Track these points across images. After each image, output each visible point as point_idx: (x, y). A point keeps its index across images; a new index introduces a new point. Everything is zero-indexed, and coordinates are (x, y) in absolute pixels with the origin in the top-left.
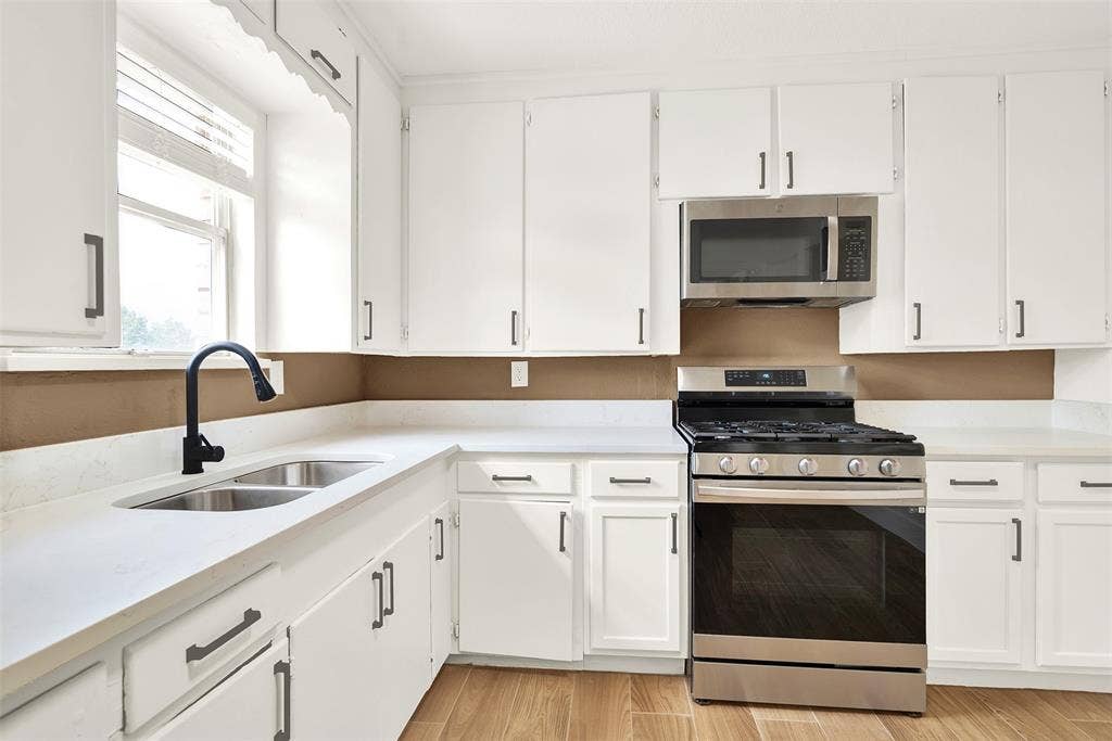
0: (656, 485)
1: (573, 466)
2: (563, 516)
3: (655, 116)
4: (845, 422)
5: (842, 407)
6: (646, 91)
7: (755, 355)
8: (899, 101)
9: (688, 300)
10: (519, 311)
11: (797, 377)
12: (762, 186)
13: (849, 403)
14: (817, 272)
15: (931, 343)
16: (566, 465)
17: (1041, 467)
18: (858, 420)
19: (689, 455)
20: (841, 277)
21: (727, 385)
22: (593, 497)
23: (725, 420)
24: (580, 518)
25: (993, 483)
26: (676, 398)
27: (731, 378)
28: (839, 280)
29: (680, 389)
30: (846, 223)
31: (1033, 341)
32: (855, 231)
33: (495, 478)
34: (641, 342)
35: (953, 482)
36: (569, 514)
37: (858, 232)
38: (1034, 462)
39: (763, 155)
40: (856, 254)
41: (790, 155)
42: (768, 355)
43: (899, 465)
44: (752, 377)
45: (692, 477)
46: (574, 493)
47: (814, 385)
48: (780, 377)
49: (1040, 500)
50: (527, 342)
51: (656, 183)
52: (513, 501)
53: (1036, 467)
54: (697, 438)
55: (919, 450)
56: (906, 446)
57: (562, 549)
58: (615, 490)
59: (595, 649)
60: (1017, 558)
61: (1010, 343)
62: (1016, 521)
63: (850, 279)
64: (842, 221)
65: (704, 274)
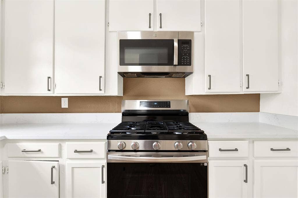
0: (95, 153)
1: (60, 145)
2: (52, 168)
10: (51, 77)
12: (150, 27)
13: (187, 114)
15: (214, 92)
16: (56, 144)
17: (255, 143)
20: (180, 64)
22: (68, 158)
25: (236, 150)
26: (124, 112)
28: (178, 65)
31: (252, 90)
32: (185, 46)
33: (24, 151)
34: (101, 90)
35: (220, 150)
36: (56, 167)
38: (253, 141)
39: (150, 14)
40: (185, 55)
41: (161, 14)
46: (60, 157)
49: (255, 156)
50: (55, 90)
51: (108, 25)
53: (253, 142)
57: (53, 183)
60: (246, 181)
61: (244, 91)
62: (245, 165)
63: (184, 65)
64: (180, 41)
65: (126, 62)
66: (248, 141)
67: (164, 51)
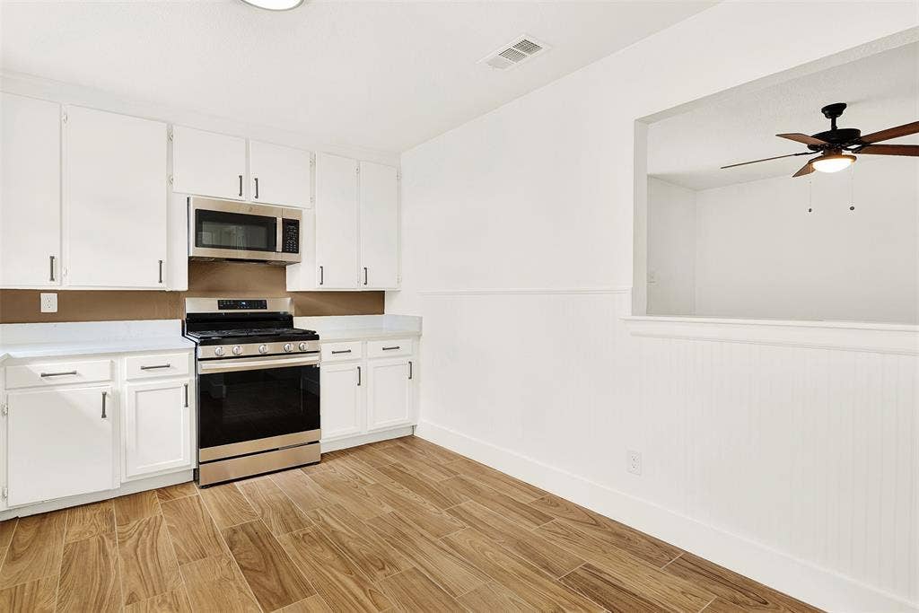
1: (112, 362)
2: (104, 395)
3: (170, 139)
4: (288, 327)
5: (287, 320)
6: (164, 122)
7: (237, 291)
8: (313, 163)
9: (193, 257)
10: (57, 256)
11: (262, 304)
12: (241, 195)
13: (290, 318)
14: (271, 247)
15: (327, 287)
16: (106, 361)
17: (369, 342)
18: (295, 327)
19: (196, 348)
20: (285, 251)
21: (219, 309)
22: (128, 380)
23: (217, 329)
24: (117, 396)
25: (349, 351)
26: (185, 317)
27: (222, 305)
28: (283, 252)
29: (187, 312)
30: (286, 222)
31: (372, 287)
33: (44, 375)
34: (161, 281)
35: (333, 353)
36: (109, 393)
37: (292, 227)
39: (241, 177)
40: (291, 239)
41: (256, 180)
42: (244, 291)
43: (307, 345)
44: (236, 304)
45: (197, 360)
46: (112, 379)
47: (272, 308)
48: (251, 304)
49: (368, 357)
50: (64, 279)
51: (171, 181)
52: (60, 390)
53: (367, 342)
54: (201, 338)
55: (317, 338)
56: (312, 336)
57: (104, 416)
58: (146, 374)
59: (130, 478)
60: (359, 384)
61: (361, 288)
62: (359, 368)
63: (289, 252)
64: (284, 221)
65: (204, 242)
66: (360, 342)
67: (262, 231)
